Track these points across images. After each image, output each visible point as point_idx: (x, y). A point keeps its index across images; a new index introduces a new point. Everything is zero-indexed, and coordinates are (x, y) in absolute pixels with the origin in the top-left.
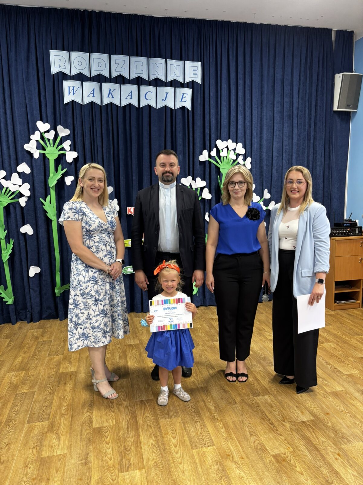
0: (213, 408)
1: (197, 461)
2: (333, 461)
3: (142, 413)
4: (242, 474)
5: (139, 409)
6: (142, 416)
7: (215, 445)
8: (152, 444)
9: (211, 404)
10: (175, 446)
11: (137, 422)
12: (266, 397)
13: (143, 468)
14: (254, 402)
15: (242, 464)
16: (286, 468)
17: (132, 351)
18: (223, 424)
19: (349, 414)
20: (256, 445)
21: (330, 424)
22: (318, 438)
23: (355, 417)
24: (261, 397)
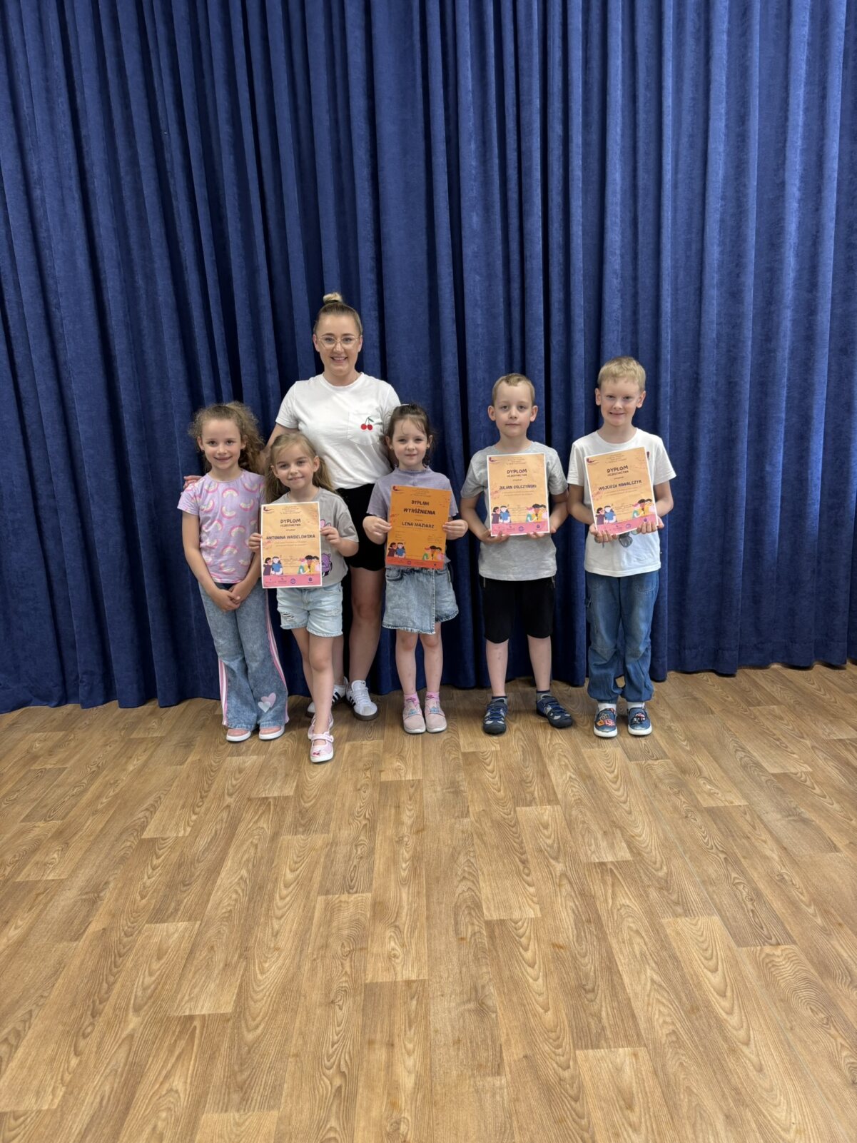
3: (164, 1072)
5: (163, 1054)
6: (158, 1086)
9: (410, 1062)
11: (127, 1109)
12: (623, 1054)
14: (566, 1074)
17: (256, 822)
24: (601, 1052)
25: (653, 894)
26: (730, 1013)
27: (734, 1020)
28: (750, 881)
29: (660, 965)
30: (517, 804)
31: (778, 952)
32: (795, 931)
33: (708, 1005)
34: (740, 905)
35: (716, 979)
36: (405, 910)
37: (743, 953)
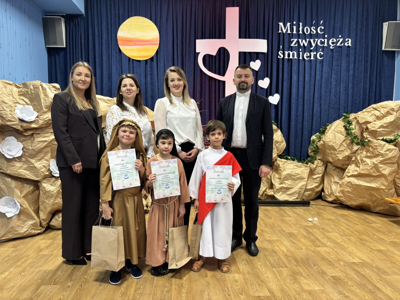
0: (285, 250)
1: (277, 273)
2: (376, 283)
4: (309, 282)
7: (288, 268)
8: (245, 263)
9: (284, 248)
10: (261, 266)
12: (325, 248)
13: (240, 273)
14: (315, 250)
15: (309, 278)
16: (340, 282)
18: (293, 258)
19: (390, 262)
20: (318, 271)
21: (374, 265)
22: (364, 271)
23: (394, 263)
24: (321, 248)
25: (321, 230)
26: (344, 244)
27: (345, 245)
28: (342, 229)
29: (327, 239)
30: (282, 217)
31: (351, 237)
32: (353, 235)
33: (339, 243)
34: (340, 232)
35: (340, 240)
36: (268, 231)
37: (343, 238)
